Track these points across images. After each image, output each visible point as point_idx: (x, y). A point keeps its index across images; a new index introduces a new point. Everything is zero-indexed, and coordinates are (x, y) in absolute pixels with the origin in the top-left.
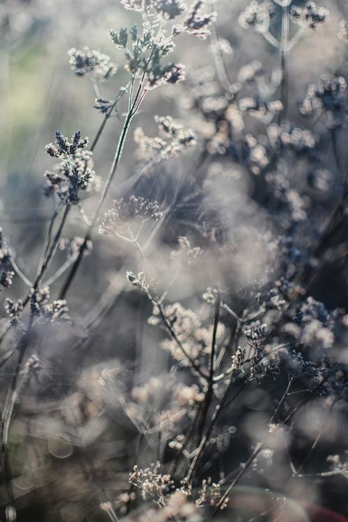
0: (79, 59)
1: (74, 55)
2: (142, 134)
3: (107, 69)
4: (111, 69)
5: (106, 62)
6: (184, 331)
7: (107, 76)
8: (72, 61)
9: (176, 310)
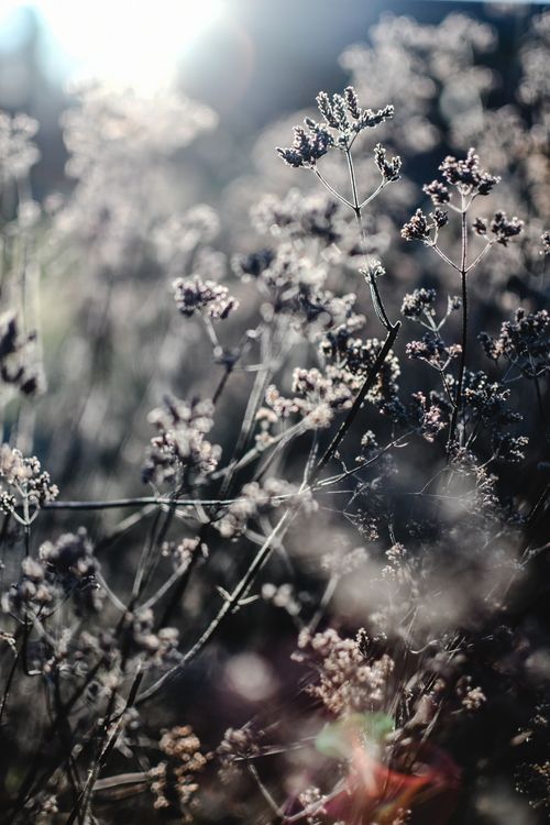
0: (188, 293)
1: (181, 287)
2: (276, 393)
3: (225, 305)
4: (231, 306)
5: (224, 296)
6: (342, 670)
7: (225, 315)
8: (179, 296)
9: (330, 639)
